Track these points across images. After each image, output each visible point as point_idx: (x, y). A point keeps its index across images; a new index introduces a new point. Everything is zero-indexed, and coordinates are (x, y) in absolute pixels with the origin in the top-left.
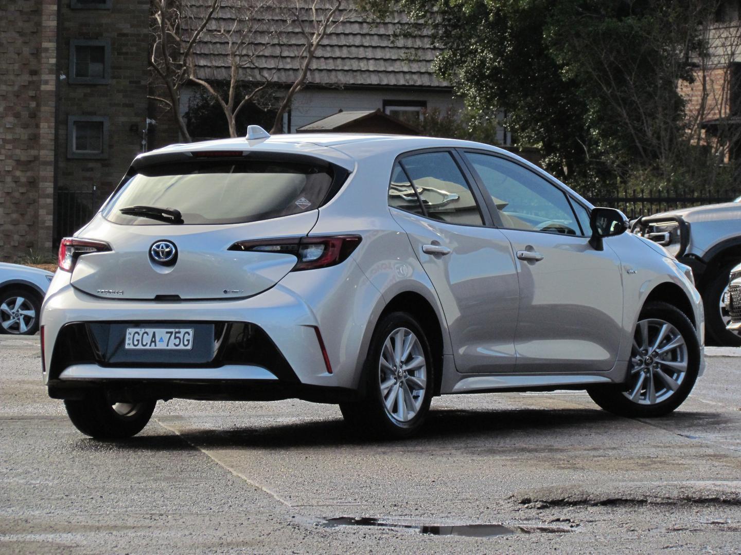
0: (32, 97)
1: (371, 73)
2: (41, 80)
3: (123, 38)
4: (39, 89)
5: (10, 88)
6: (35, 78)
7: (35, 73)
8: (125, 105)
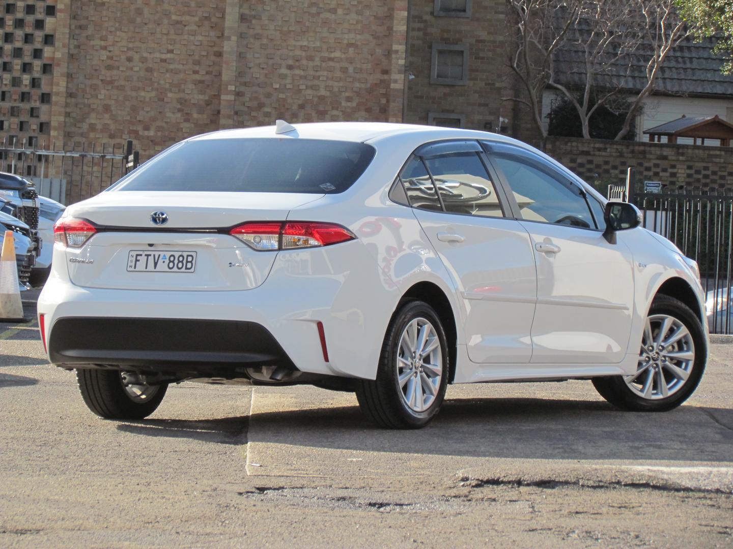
0: (383, 94)
1: (717, 83)
2: (391, 79)
3: (480, 44)
4: (389, 86)
5: (363, 86)
6: (386, 77)
7: (386, 72)
8: (480, 105)
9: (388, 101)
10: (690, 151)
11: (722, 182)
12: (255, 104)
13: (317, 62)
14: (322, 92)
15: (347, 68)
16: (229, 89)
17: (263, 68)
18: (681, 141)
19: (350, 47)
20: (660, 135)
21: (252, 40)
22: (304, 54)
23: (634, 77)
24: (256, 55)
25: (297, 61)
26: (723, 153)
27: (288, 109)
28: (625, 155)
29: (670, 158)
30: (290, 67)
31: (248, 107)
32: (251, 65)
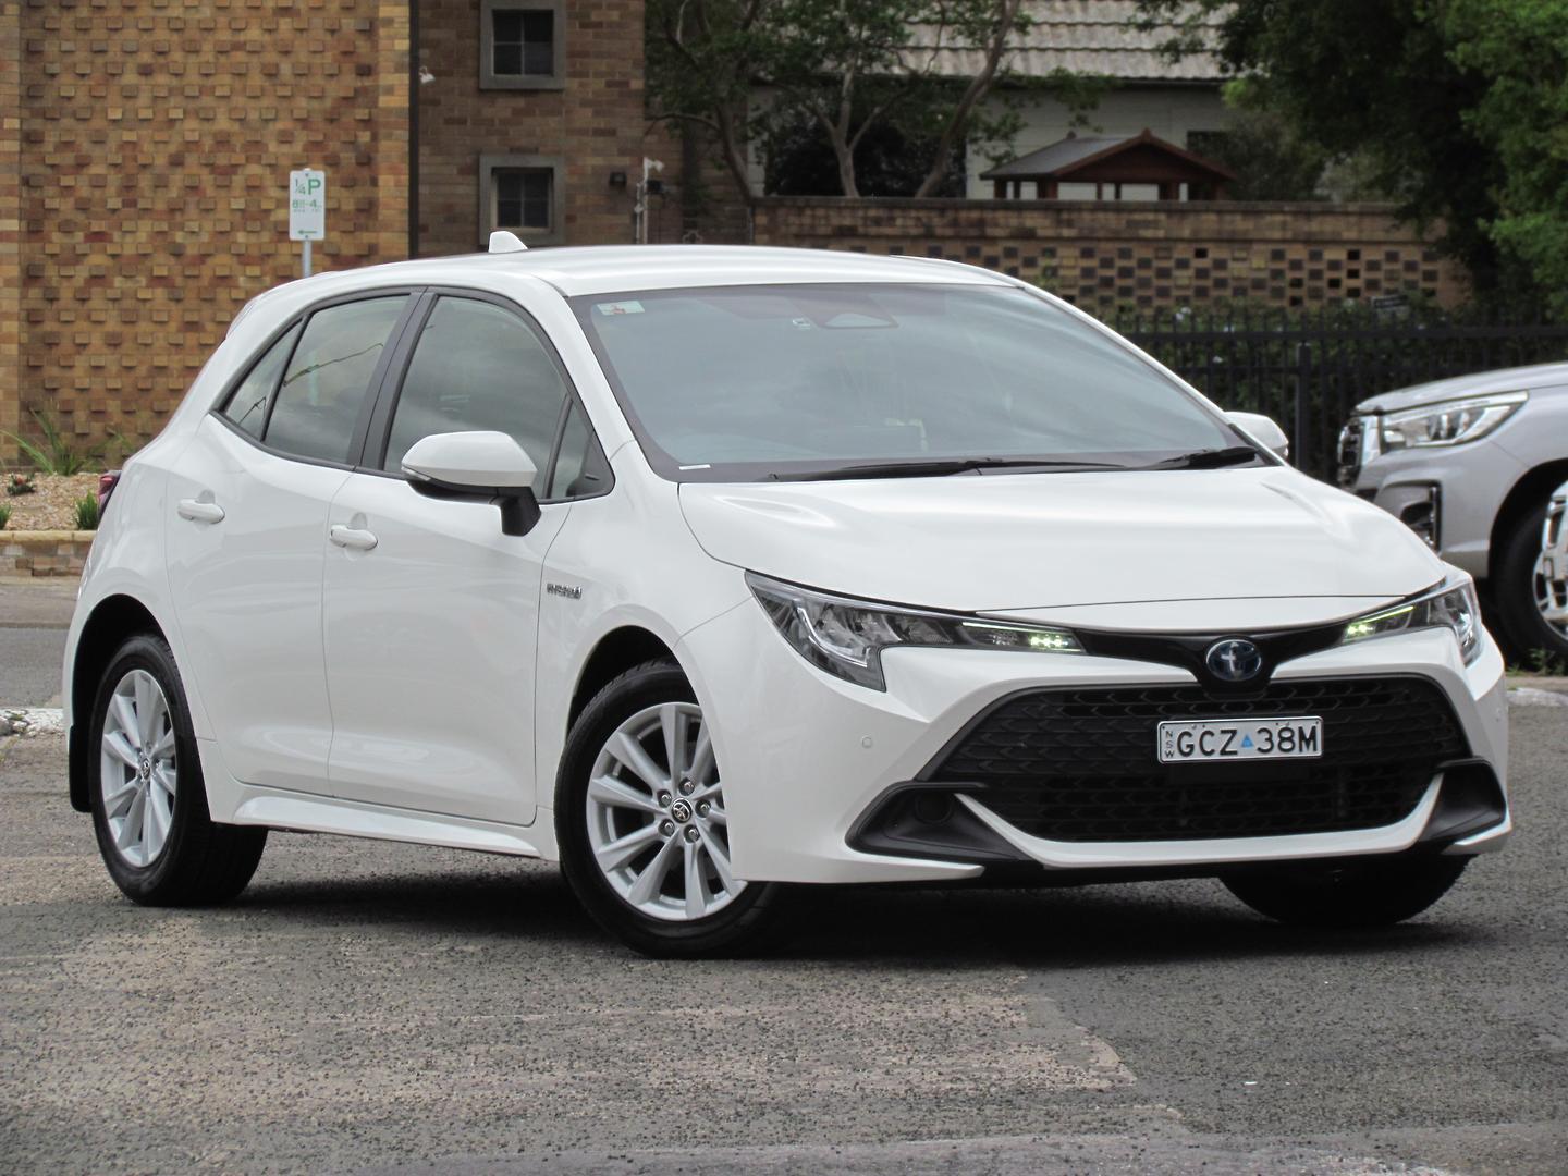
0: (362, 121)
1: (1145, 54)
2: (378, 87)
4: (375, 103)
5: (315, 104)
6: (367, 82)
7: (366, 71)
8: (598, 132)
9: (375, 137)
10: (1087, 216)
11: (1164, 283)
12: (68, 158)
13: (208, 54)
14: (223, 123)
15: (277, 66)
16: (5, 127)
17: (83, 76)
18: (1068, 192)
19: (283, 16)
20: (1018, 180)
21: (54, 11)
22: (175, 37)
23: (954, 50)
24: (66, 46)
25: (161, 53)
26: (1162, 217)
27: (144, 166)
28: (939, 231)
29: (1041, 233)
30: (146, 71)
31: (53, 166)
32: (55, 69)
